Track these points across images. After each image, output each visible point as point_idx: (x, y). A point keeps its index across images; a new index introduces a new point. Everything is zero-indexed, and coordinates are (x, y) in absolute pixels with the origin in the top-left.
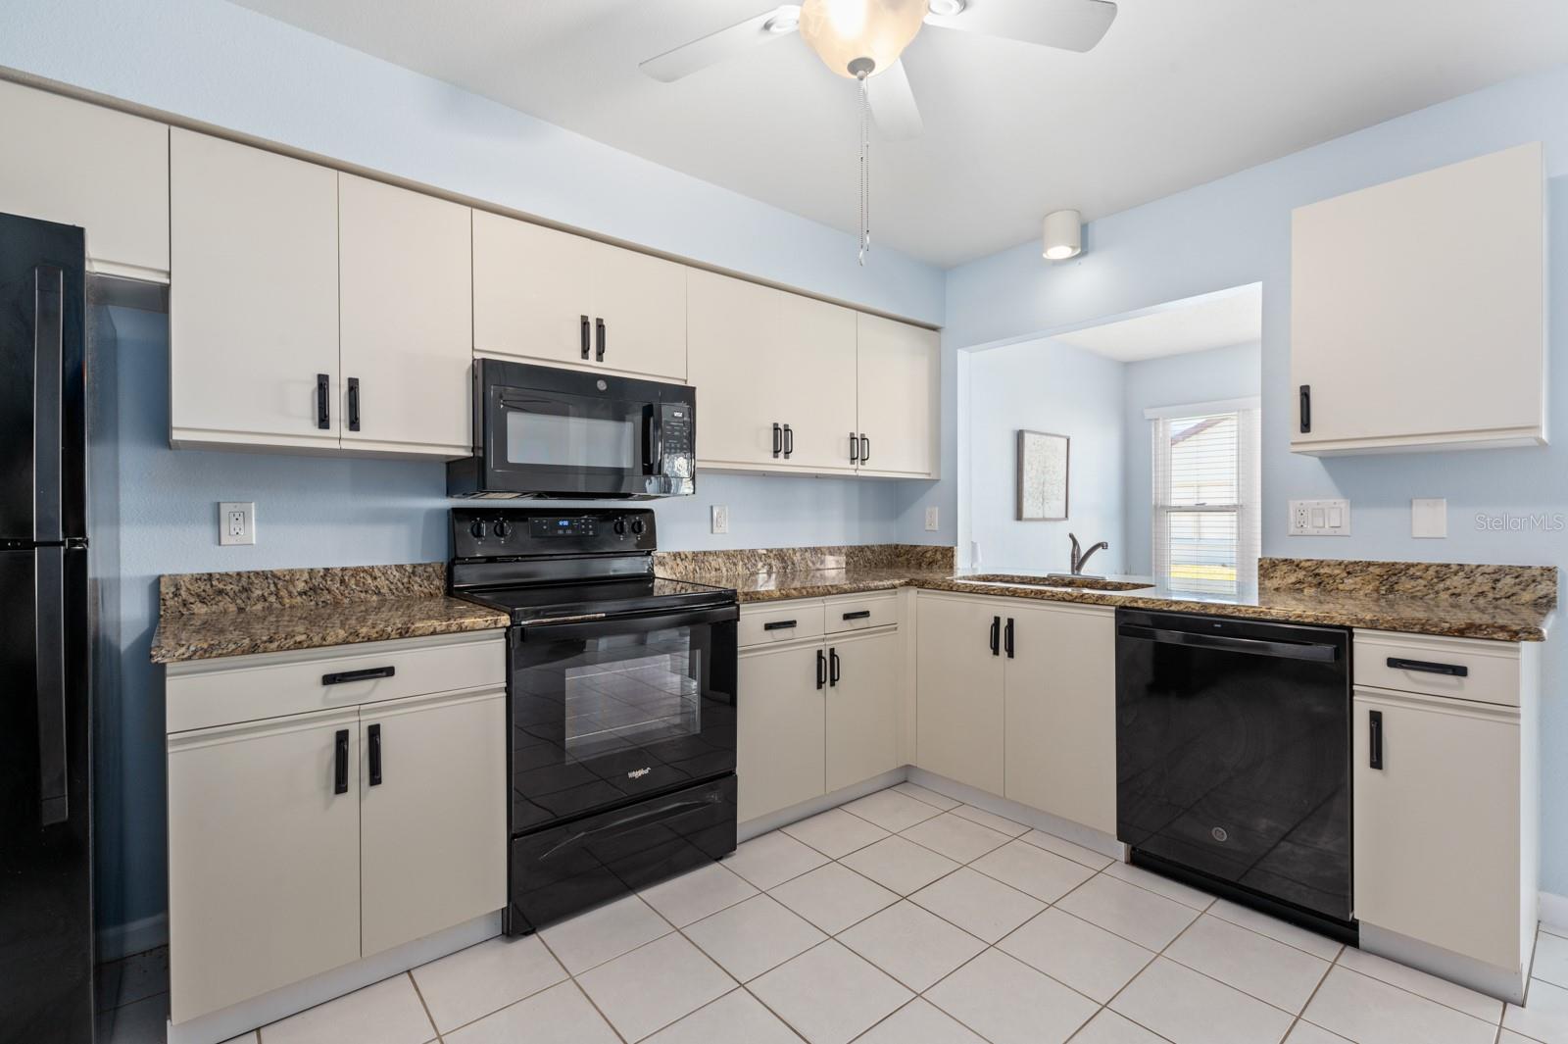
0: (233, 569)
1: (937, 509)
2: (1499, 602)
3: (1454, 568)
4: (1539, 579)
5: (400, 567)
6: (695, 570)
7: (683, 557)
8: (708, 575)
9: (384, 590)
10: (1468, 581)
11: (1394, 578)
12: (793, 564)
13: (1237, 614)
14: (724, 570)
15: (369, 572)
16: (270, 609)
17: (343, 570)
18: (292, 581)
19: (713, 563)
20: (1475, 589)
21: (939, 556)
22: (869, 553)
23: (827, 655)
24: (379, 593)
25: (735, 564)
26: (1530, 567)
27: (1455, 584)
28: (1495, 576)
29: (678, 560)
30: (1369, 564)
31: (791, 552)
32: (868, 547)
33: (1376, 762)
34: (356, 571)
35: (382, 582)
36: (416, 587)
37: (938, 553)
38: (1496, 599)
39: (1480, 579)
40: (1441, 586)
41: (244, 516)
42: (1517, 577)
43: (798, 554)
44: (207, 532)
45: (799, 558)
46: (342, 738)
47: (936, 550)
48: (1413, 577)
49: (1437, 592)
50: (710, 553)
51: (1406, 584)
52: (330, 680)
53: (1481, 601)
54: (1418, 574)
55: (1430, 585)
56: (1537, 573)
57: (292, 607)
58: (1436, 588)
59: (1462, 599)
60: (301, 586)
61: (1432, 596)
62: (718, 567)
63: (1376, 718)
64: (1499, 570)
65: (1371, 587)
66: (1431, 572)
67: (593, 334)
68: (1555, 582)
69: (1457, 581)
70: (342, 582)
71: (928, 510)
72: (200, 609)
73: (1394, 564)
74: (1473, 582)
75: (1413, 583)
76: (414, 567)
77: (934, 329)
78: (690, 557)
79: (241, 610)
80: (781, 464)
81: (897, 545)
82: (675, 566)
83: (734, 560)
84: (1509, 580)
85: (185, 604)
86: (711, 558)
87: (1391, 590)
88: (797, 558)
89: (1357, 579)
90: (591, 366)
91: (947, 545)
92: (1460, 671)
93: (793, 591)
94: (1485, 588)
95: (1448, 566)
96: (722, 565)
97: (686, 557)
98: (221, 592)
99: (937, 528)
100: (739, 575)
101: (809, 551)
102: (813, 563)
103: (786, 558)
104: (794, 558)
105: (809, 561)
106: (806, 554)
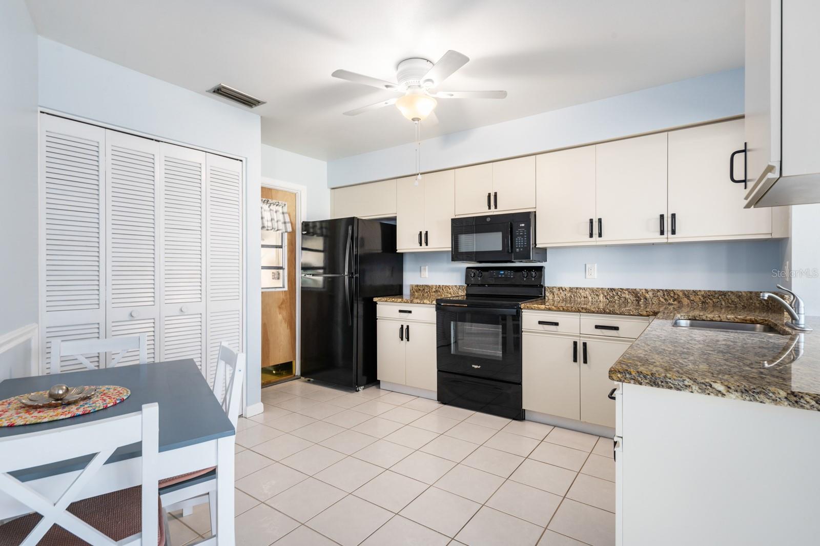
0: (422, 284)
5: (456, 286)
6: (571, 296)
7: (564, 289)
8: (579, 300)
9: (452, 293)
12: (646, 299)
14: (590, 298)
15: (448, 287)
16: (428, 295)
17: (443, 286)
18: (432, 288)
19: (582, 294)
23: (580, 345)
24: (451, 294)
25: (597, 295)
29: (561, 291)
31: (644, 291)
34: (446, 286)
35: (451, 290)
36: (460, 293)
41: (425, 269)
44: (419, 273)
46: (402, 326)
50: (581, 288)
52: (401, 311)
57: (432, 295)
60: (434, 290)
62: (585, 296)
67: (492, 200)
70: (443, 289)
72: (416, 294)
76: (459, 286)
78: (568, 290)
79: (423, 295)
80: (595, 241)
82: (559, 293)
83: (597, 293)
85: (414, 292)
86: (581, 291)
90: (493, 212)
96: (588, 296)
97: (566, 290)
98: (420, 290)
100: (600, 301)
101: (661, 292)
102: (666, 300)
103: (639, 295)
104: (647, 295)
105: (661, 299)
106: (659, 293)
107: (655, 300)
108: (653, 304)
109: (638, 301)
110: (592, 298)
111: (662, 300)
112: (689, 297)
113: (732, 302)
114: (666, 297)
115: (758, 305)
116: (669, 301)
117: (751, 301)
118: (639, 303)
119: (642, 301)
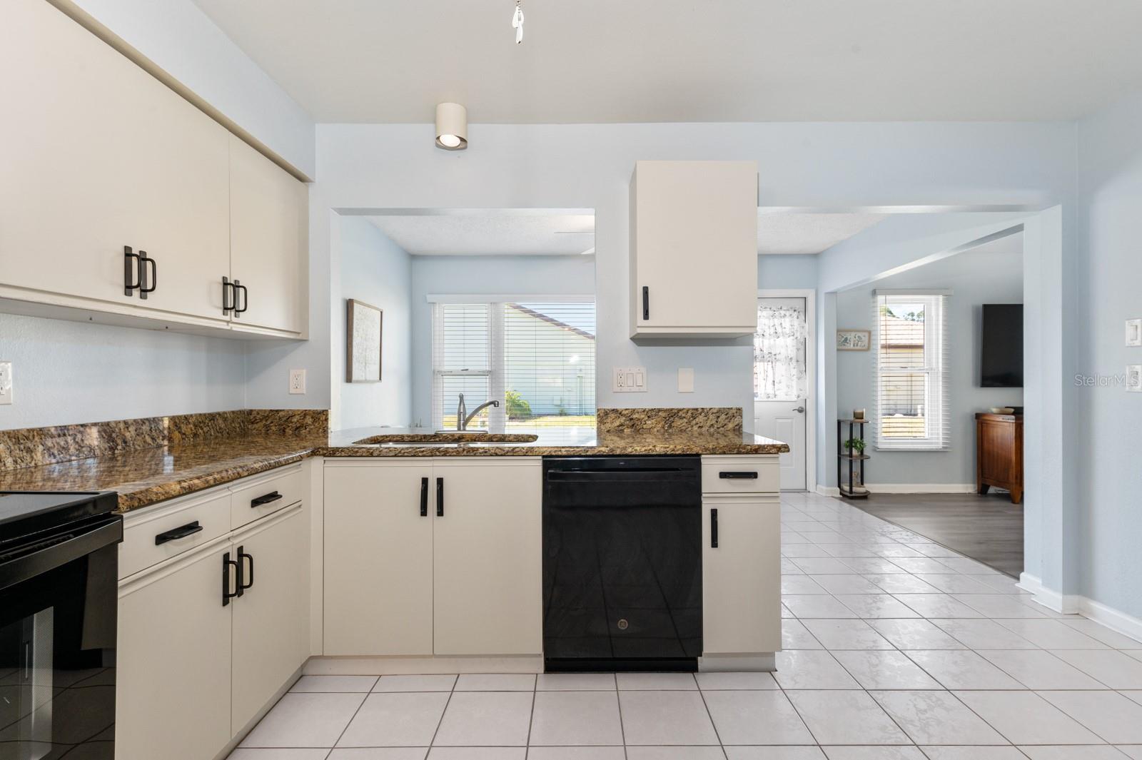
1: (305, 371)
2: (719, 430)
3: (700, 410)
4: (735, 414)
10: (706, 418)
11: (672, 419)
12: (125, 442)
13: (634, 453)
20: (709, 423)
21: (309, 420)
22: (220, 421)
23: (234, 557)
25: (29, 451)
26: (732, 408)
27: (701, 420)
28: (717, 414)
30: (659, 410)
31: (122, 426)
32: (219, 414)
33: (714, 544)
37: (308, 417)
38: (718, 428)
39: (711, 417)
40: (694, 422)
42: (726, 415)
43: (132, 429)
45: (133, 433)
47: (305, 414)
48: (681, 418)
49: (692, 426)
51: (678, 423)
53: (712, 430)
54: (683, 415)
55: (689, 422)
56: (734, 411)
58: (692, 424)
59: (704, 429)
61: (690, 429)
63: (714, 513)
64: (720, 411)
65: (660, 426)
66: (689, 414)
68: (741, 416)
69: (701, 419)
71: (292, 372)
73: (672, 409)
74: (708, 418)
75: (681, 421)
77: (301, 178)
80: (134, 306)
81: (251, 411)
83: (29, 444)
84: (723, 416)
87: (670, 426)
88: (129, 435)
89: (653, 421)
91: (320, 408)
92: (754, 475)
93: (196, 481)
94: (714, 422)
95: (697, 409)
99: (305, 392)
100: (36, 466)
101: (147, 423)
102: (153, 439)
103: (114, 435)
104: (127, 434)
105: (147, 437)
106: (144, 427)
107: (139, 441)
108: (136, 450)
109: (112, 449)
110: (15, 462)
111: (148, 439)
112: (180, 428)
113: (220, 428)
114: (154, 433)
115: (238, 429)
116: (157, 440)
117: (233, 425)
118: (114, 454)
119: (119, 447)
